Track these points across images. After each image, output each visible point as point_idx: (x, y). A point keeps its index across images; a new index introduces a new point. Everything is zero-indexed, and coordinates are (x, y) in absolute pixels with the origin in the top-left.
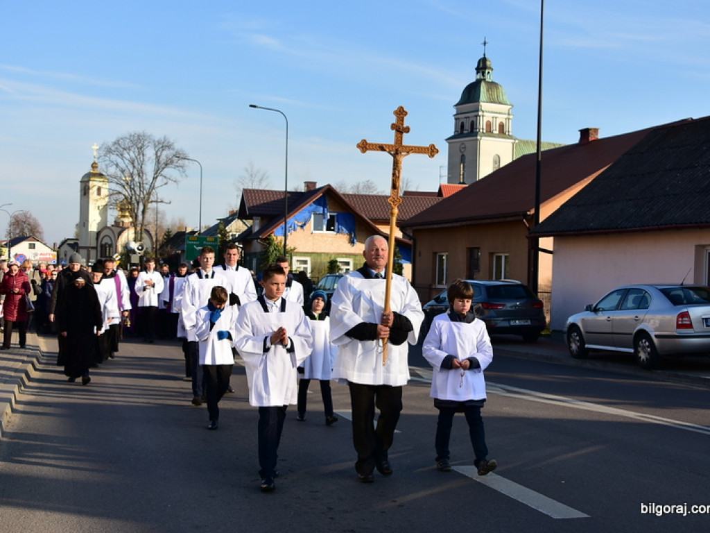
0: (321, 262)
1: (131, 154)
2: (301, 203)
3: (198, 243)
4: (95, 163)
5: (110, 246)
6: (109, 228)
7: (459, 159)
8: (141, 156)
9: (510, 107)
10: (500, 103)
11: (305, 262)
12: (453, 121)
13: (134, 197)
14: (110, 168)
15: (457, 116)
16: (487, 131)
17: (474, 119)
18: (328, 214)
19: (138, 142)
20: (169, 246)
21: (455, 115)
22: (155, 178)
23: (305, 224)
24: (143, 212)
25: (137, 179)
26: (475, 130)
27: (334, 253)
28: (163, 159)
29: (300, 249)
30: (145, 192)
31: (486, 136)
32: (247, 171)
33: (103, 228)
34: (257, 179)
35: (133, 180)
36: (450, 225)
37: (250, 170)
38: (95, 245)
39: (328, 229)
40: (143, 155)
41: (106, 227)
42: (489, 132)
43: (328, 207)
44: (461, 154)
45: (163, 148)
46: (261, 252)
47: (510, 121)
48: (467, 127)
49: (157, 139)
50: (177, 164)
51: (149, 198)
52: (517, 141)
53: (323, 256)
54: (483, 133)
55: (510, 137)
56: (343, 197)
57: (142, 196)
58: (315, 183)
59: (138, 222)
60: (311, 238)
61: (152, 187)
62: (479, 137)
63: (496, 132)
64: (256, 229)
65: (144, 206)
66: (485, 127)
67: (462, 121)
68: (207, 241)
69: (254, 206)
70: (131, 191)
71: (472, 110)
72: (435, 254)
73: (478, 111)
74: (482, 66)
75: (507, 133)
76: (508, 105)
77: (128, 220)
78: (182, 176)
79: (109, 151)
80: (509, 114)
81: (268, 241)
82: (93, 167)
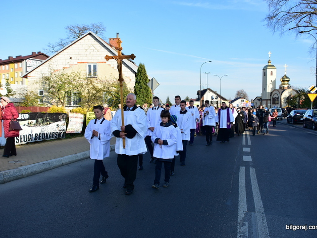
4: (269, 60)
5: (278, 98)
33: (274, 90)
38: (270, 99)
77: (286, 86)
82: (269, 63)
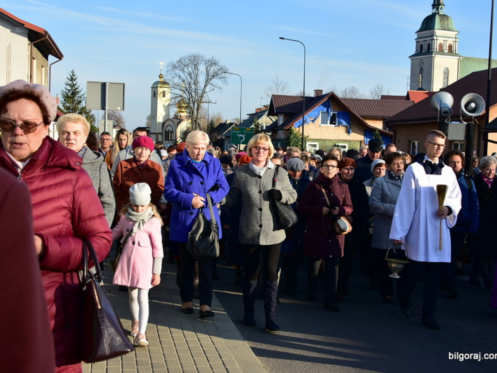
0: (326, 146)
1: (190, 69)
2: (313, 105)
3: (240, 132)
4: (161, 75)
5: (172, 132)
6: (171, 120)
7: (418, 71)
8: (196, 70)
9: (457, 33)
10: (449, 30)
11: (315, 146)
12: (415, 43)
13: (191, 99)
14: (174, 79)
15: (418, 40)
16: (439, 51)
17: (430, 42)
18: (331, 113)
19: (194, 61)
20: (216, 133)
21: (416, 39)
22: (205, 86)
23: (315, 120)
24: (198, 109)
25: (193, 86)
26: (431, 50)
27: (335, 140)
28: (211, 72)
29: (311, 137)
30: (199, 96)
31: (438, 54)
32: (274, 82)
33: (167, 120)
34: (281, 88)
35: (190, 87)
36: (421, 122)
37: (276, 82)
38: (161, 132)
39: (331, 123)
40: (198, 70)
41: (169, 119)
42: (441, 52)
43: (331, 108)
44: (420, 67)
45: (211, 65)
46: (285, 138)
47: (457, 43)
48: (425, 47)
49: (207, 59)
50: (221, 76)
51: (201, 100)
52: (461, 58)
53: (327, 142)
54: (436, 52)
55: (456, 55)
56: (341, 100)
57: (197, 98)
58: (322, 91)
59: (194, 116)
60: (319, 129)
61: (204, 92)
62: (433, 55)
63: (446, 51)
64: (281, 122)
65: (198, 105)
66: (438, 48)
67: (421, 43)
68: (246, 131)
69: (279, 107)
70: (189, 95)
71: (429, 35)
72: (410, 142)
73: (433, 36)
74: (437, 3)
75: (454, 52)
76: (455, 31)
77: (184, 114)
78: (224, 84)
79: (174, 67)
80: (456, 38)
81: (290, 131)
82: (160, 77)
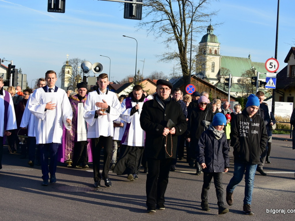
10: (215, 43)
15: (200, 47)
21: (200, 43)
26: (205, 52)
47: (219, 49)
48: (203, 50)
52: (221, 57)
54: (208, 53)
55: (219, 55)
62: (206, 56)
63: (214, 54)
73: (206, 46)
74: (209, 28)
76: (218, 43)
82: (67, 63)
